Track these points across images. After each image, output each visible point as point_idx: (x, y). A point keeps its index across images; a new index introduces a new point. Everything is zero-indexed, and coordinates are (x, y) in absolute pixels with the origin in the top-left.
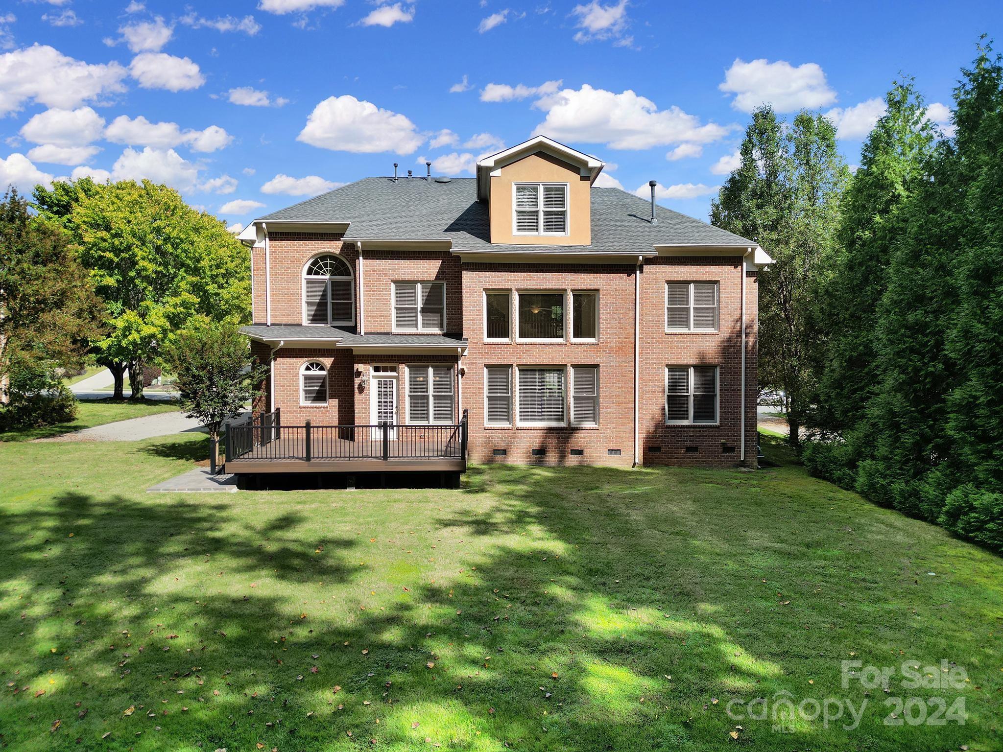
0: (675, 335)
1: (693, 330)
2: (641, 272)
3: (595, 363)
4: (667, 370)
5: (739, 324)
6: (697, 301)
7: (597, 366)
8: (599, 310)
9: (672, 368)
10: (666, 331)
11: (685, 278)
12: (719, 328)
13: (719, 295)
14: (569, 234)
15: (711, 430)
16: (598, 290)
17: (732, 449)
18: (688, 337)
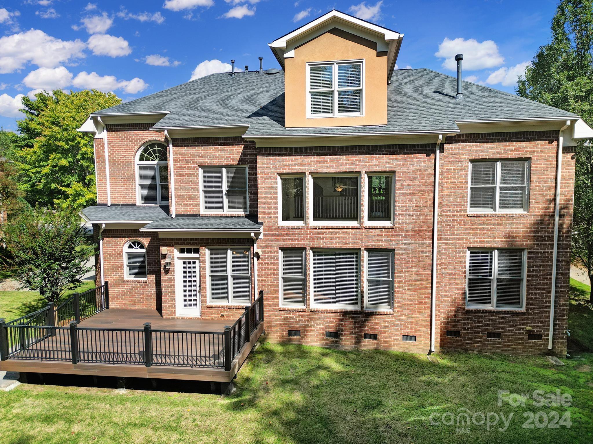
0: (478, 216)
1: (499, 211)
2: (442, 151)
3: (391, 247)
4: (468, 252)
5: (552, 205)
6: (504, 180)
7: (392, 250)
8: (395, 193)
9: (474, 251)
10: (469, 213)
11: (491, 156)
12: (528, 210)
13: (530, 173)
14: (364, 114)
15: (515, 316)
16: (394, 172)
17: (539, 337)
18: (493, 218)
